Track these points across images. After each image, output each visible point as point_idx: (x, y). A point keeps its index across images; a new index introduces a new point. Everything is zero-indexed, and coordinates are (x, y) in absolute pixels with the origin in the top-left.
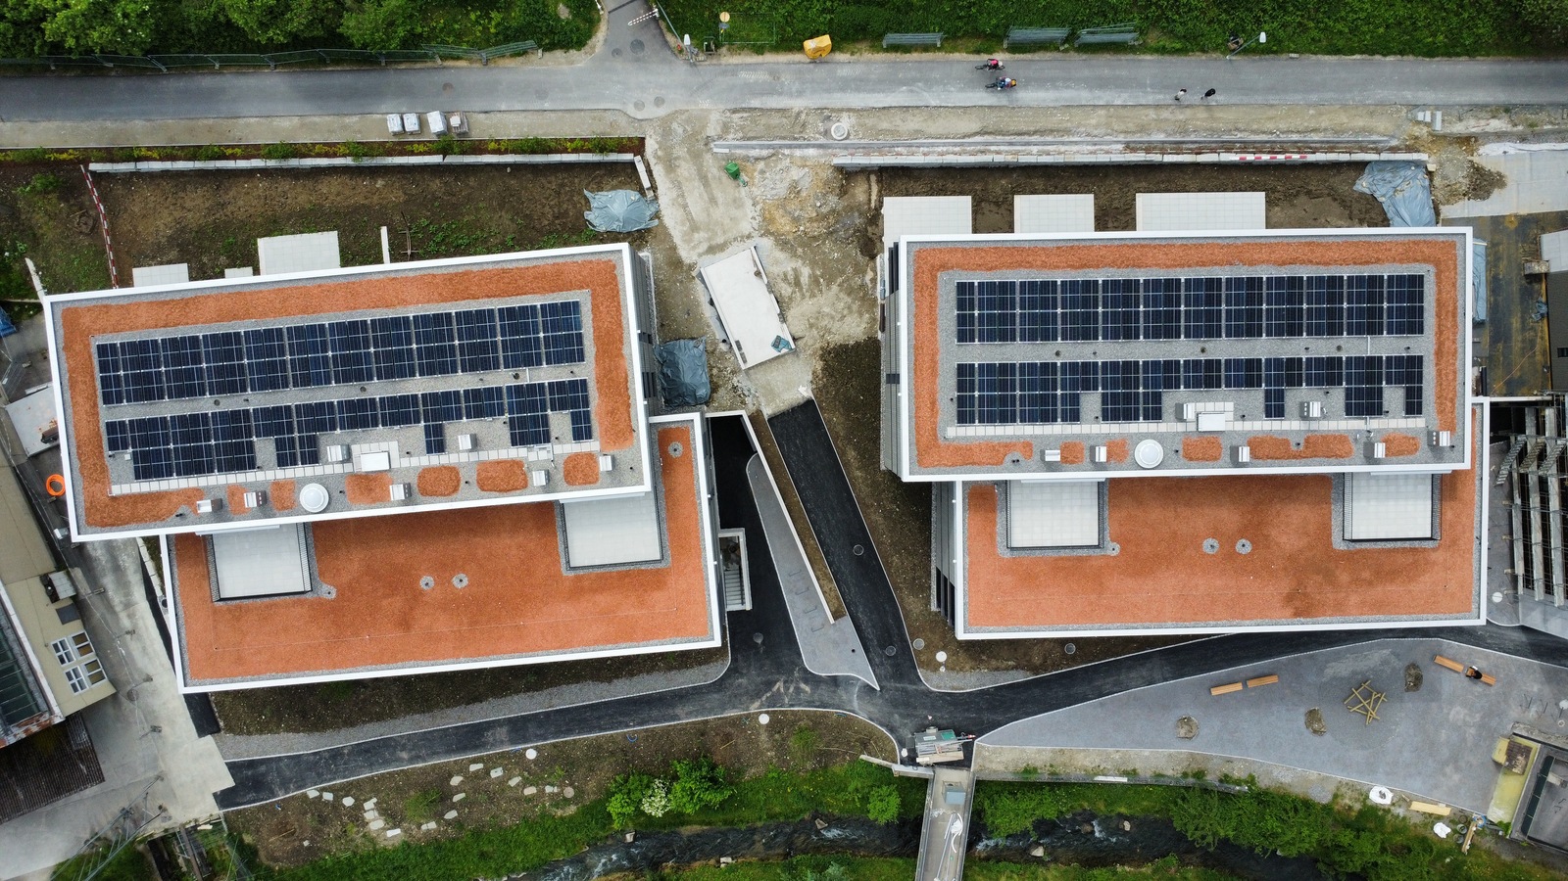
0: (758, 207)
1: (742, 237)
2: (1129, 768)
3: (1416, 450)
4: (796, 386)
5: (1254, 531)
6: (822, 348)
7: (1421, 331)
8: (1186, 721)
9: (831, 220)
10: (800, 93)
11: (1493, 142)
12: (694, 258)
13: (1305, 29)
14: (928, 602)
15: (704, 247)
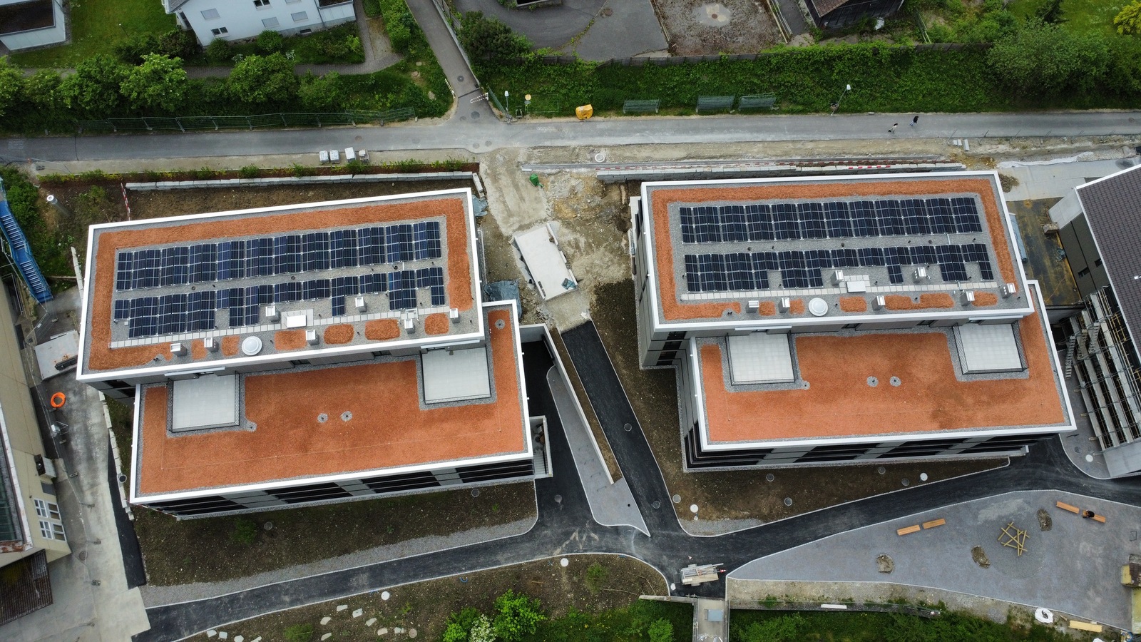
0: (551, 203)
1: (541, 220)
2: (847, 597)
3: (996, 301)
4: (580, 312)
5: (901, 370)
6: (595, 286)
7: (980, 230)
8: (883, 558)
9: (598, 211)
10: (575, 138)
11: (1004, 161)
12: (510, 232)
13: (875, 98)
14: (681, 466)
15: (516, 226)
